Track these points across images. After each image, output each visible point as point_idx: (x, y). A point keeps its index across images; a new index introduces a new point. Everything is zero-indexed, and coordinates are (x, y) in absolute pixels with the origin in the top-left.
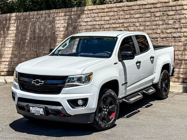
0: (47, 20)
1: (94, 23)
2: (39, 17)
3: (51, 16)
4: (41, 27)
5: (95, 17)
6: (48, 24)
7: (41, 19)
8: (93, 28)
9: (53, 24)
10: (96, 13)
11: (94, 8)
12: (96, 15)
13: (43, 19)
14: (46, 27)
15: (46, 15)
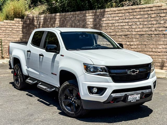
0: (76, 19)
1: (108, 22)
2: (72, 17)
3: (79, 16)
4: (72, 24)
5: (109, 17)
6: (77, 22)
7: (73, 18)
8: (107, 26)
9: (80, 22)
11: (108, 10)
12: (110, 16)
13: (74, 18)
14: (76, 24)
15: (76, 15)
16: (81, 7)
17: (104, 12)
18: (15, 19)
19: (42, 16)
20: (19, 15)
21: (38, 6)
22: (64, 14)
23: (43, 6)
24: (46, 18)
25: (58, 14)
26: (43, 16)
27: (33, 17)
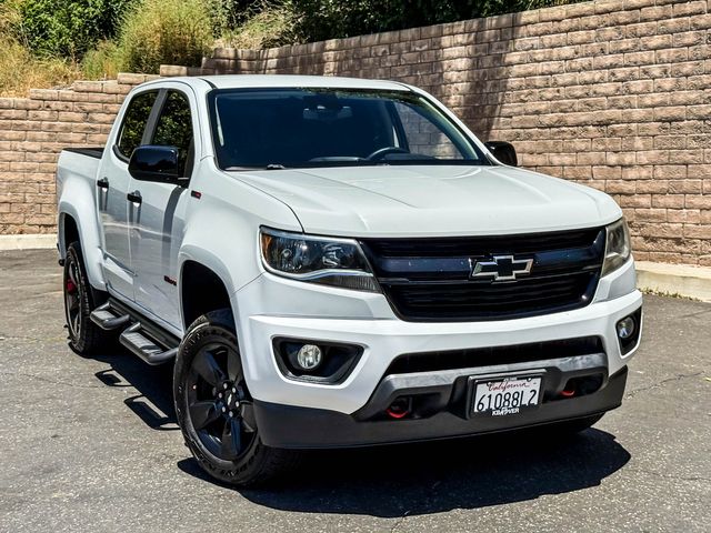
0: (403, 62)
1: (531, 68)
2: (385, 52)
3: (413, 49)
5: (532, 48)
6: (407, 73)
7: (389, 58)
8: (528, 86)
9: (419, 73)
10: (536, 35)
11: (531, 19)
12: (536, 41)
13: (395, 57)
15: (402, 45)
16: (426, 11)
17: (515, 25)
18: (162, 66)
19: (270, 55)
20: (183, 50)
21: (259, 12)
22: (354, 40)
23: (276, 12)
24: (286, 62)
25: (332, 43)
26: (274, 52)
27: (236, 58)
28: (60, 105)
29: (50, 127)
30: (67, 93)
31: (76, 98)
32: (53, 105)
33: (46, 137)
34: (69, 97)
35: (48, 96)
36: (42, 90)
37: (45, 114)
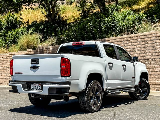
16: (86, 39)
17: (105, 41)
18: (28, 49)
20: (31, 47)
21: (48, 39)
23: (52, 39)
24: (54, 49)
26: (51, 47)
27: (43, 48)
28: (5, 57)
29: (3, 62)
30: (7, 55)
31: (9, 56)
32: (4, 57)
33: (2, 64)
34: (7, 56)
35: (3, 55)
36: (2, 54)
37: (2, 59)
